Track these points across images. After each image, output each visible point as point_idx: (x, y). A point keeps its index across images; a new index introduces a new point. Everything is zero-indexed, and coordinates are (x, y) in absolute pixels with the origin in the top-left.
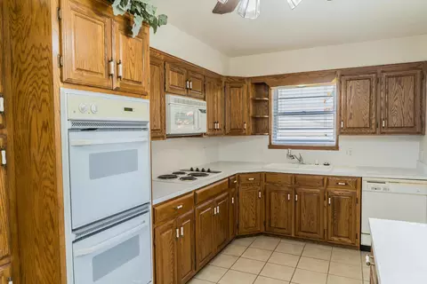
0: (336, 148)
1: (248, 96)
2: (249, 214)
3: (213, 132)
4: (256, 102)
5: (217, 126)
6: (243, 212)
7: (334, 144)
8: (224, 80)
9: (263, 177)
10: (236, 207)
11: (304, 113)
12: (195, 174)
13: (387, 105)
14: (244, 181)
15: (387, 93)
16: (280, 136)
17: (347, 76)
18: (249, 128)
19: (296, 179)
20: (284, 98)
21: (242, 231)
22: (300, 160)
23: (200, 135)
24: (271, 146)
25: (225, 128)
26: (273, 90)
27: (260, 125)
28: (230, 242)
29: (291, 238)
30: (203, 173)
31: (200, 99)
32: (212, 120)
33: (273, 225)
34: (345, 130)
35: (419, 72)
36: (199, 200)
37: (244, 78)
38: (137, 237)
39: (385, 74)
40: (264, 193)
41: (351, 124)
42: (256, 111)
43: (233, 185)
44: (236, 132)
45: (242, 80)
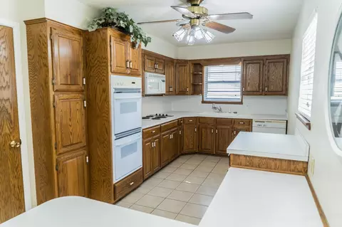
0: (241, 103)
1: (190, 70)
2: (189, 141)
3: (169, 93)
4: (194, 75)
5: (171, 89)
6: (186, 140)
7: (240, 100)
8: (175, 61)
9: (198, 119)
10: (182, 137)
11: (224, 82)
12: (158, 117)
13: (268, 78)
14: (186, 122)
15: (269, 71)
16: (209, 96)
17: (247, 61)
18: (190, 90)
19: (216, 120)
20: (212, 73)
21: (185, 150)
22: (220, 110)
23: (162, 95)
24: (203, 102)
25: (176, 90)
26: (205, 68)
27: (197, 88)
28: (178, 157)
29: (213, 155)
30: (163, 116)
31: (162, 74)
32: (168, 87)
33: (203, 147)
34: (245, 93)
35: (285, 60)
36: (162, 130)
37: (187, 61)
38: (136, 143)
39: (267, 61)
40: (198, 129)
41: (249, 89)
42: (194, 80)
43: (180, 123)
44: (182, 93)
45: (186, 62)
